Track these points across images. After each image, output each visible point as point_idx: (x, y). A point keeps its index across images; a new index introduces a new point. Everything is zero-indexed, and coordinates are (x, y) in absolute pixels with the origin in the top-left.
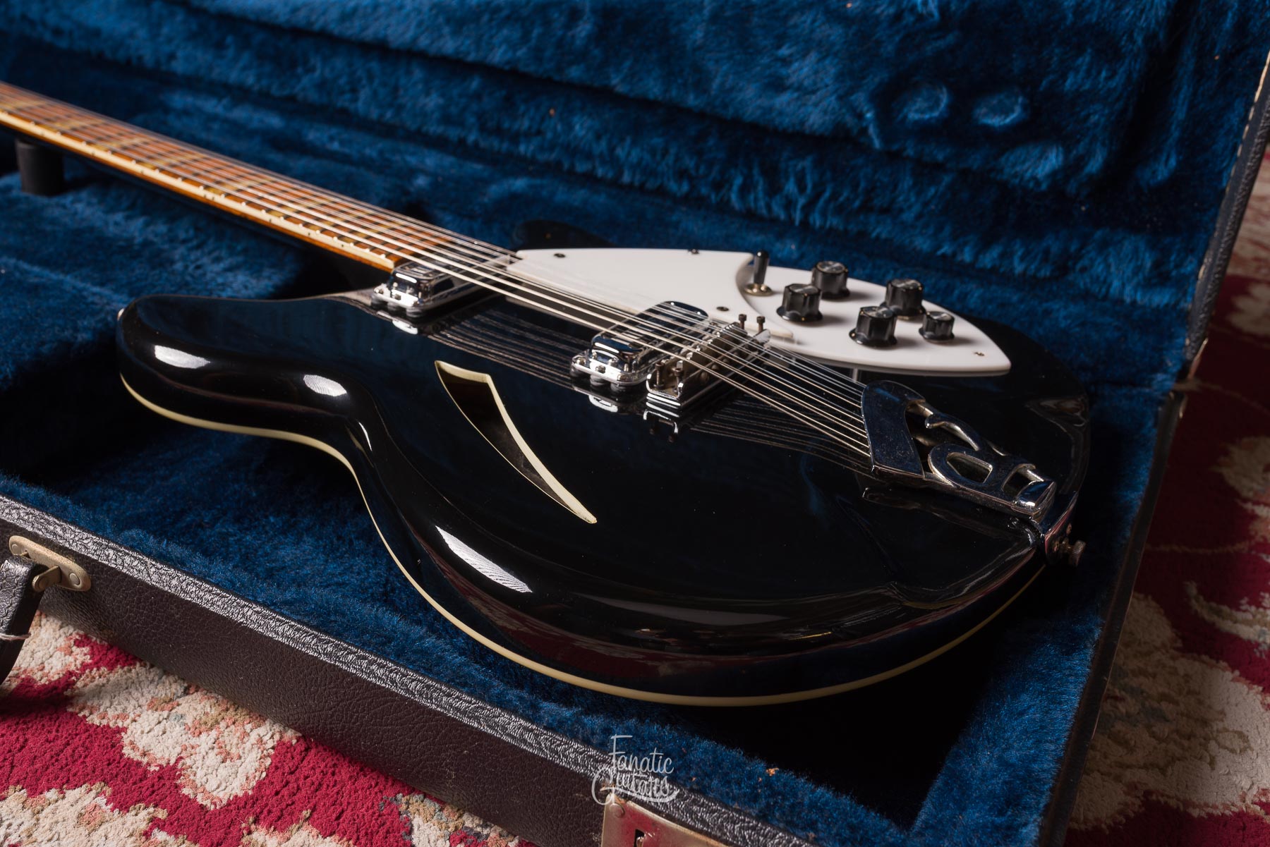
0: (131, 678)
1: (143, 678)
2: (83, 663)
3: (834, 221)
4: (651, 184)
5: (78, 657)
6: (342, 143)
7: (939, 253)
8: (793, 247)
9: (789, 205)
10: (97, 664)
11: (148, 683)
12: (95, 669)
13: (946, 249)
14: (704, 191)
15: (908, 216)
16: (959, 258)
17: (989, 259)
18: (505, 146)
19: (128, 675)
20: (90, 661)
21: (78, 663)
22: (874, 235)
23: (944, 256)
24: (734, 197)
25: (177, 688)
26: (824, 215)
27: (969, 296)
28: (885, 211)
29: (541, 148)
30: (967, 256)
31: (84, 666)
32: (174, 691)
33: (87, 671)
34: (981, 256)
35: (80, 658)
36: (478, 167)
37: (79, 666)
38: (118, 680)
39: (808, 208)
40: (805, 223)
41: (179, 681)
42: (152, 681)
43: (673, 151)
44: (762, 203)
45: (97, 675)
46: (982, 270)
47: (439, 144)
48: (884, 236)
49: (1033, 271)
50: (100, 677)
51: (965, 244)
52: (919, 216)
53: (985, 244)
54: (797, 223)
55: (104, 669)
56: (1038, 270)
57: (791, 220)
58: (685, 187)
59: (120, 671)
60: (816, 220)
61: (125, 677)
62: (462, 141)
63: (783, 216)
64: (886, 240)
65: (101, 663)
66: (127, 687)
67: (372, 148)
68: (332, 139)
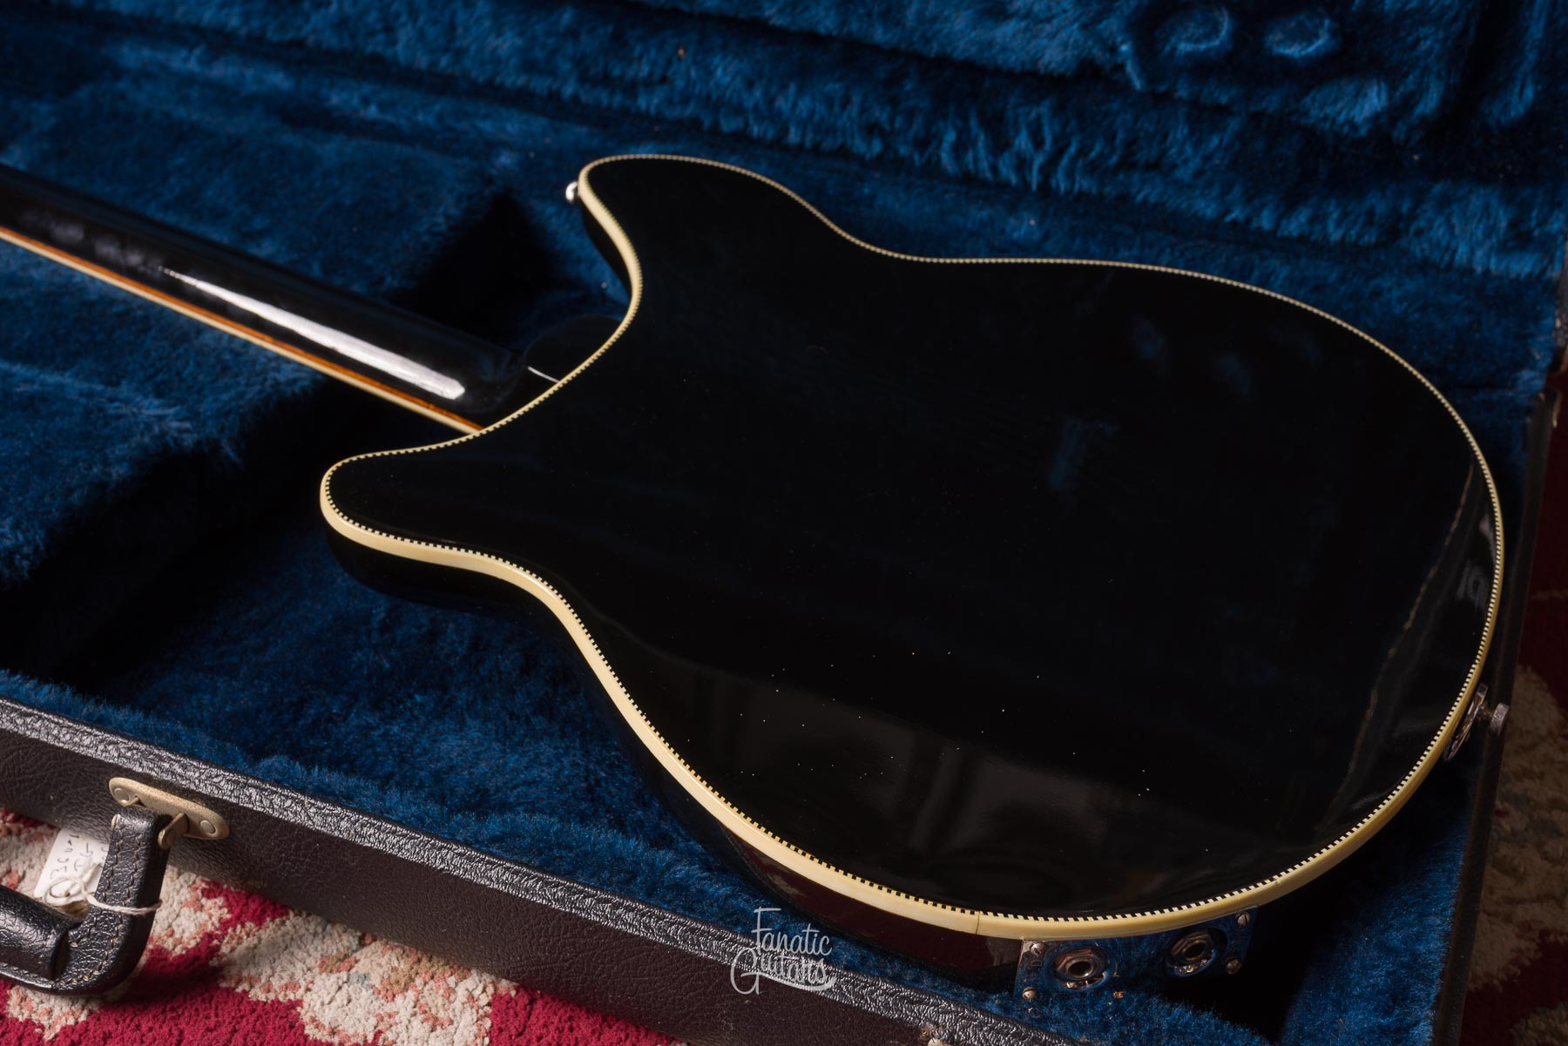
0: (288, 933)
1: (302, 931)
2: (220, 919)
3: (1084, 183)
4: (828, 144)
5: (212, 911)
6: (382, 106)
7: (1228, 219)
8: (1032, 222)
9: (1022, 165)
10: (238, 919)
11: (311, 937)
12: (239, 926)
13: (1237, 214)
14: (903, 150)
15: (1184, 173)
16: (1255, 225)
17: (1295, 225)
18: (618, 99)
19: (282, 928)
20: (229, 916)
21: (215, 920)
22: (1140, 198)
23: (1234, 222)
24: (945, 157)
25: (349, 940)
26: (1070, 175)
27: (1272, 279)
28: (1153, 166)
29: (669, 101)
30: (1266, 221)
31: (225, 925)
32: (346, 944)
33: (230, 930)
34: (1284, 222)
35: (216, 914)
36: (582, 130)
37: (217, 925)
38: (272, 938)
39: (1048, 169)
40: (1045, 187)
41: (349, 930)
42: (315, 934)
43: (856, 99)
44: (984, 165)
45: (243, 933)
46: (1286, 239)
47: (521, 100)
48: (1153, 199)
49: (1353, 238)
50: (248, 935)
51: (1263, 206)
52: (1199, 173)
53: (1290, 205)
54: (1034, 187)
55: (249, 925)
56: (1360, 236)
57: (1025, 183)
58: (877, 146)
59: (272, 926)
60: (1060, 182)
61: (279, 933)
62: (554, 96)
63: (1014, 180)
64: (1156, 205)
65: (242, 919)
66: (283, 947)
67: (427, 113)
68: (366, 101)
